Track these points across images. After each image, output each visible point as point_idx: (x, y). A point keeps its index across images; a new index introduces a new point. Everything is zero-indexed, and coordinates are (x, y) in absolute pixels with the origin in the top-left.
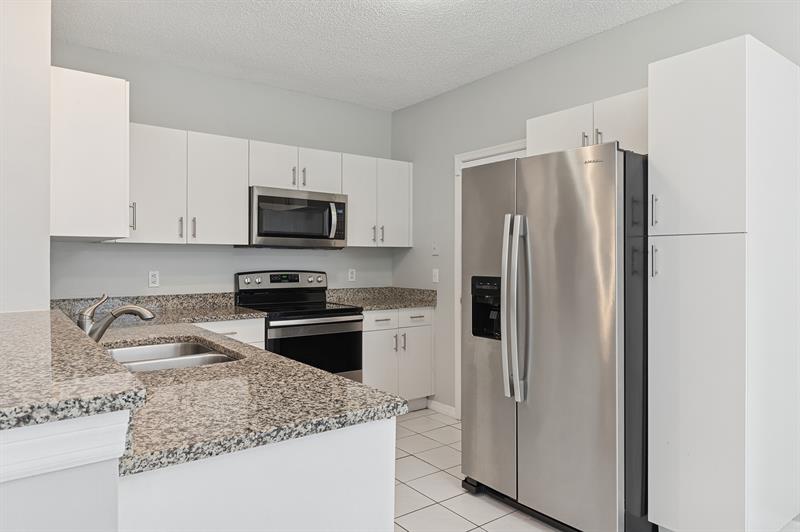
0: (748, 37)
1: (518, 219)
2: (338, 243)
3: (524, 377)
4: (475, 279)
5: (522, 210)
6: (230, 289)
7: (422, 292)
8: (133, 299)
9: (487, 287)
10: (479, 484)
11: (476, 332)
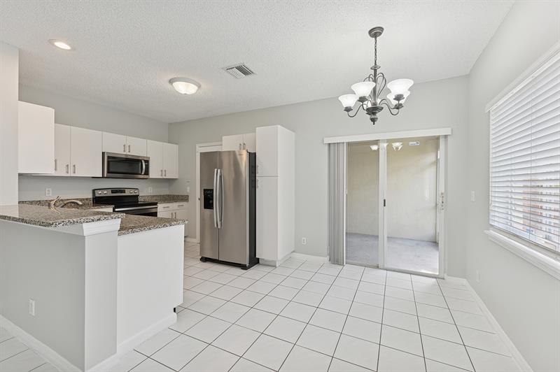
0: (279, 126)
1: (219, 171)
2: (146, 177)
3: (221, 220)
4: (204, 190)
5: (221, 168)
6: (90, 196)
7: (182, 196)
8: (37, 202)
9: (209, 192)
10: (206, 258)
11: (205, 208)
